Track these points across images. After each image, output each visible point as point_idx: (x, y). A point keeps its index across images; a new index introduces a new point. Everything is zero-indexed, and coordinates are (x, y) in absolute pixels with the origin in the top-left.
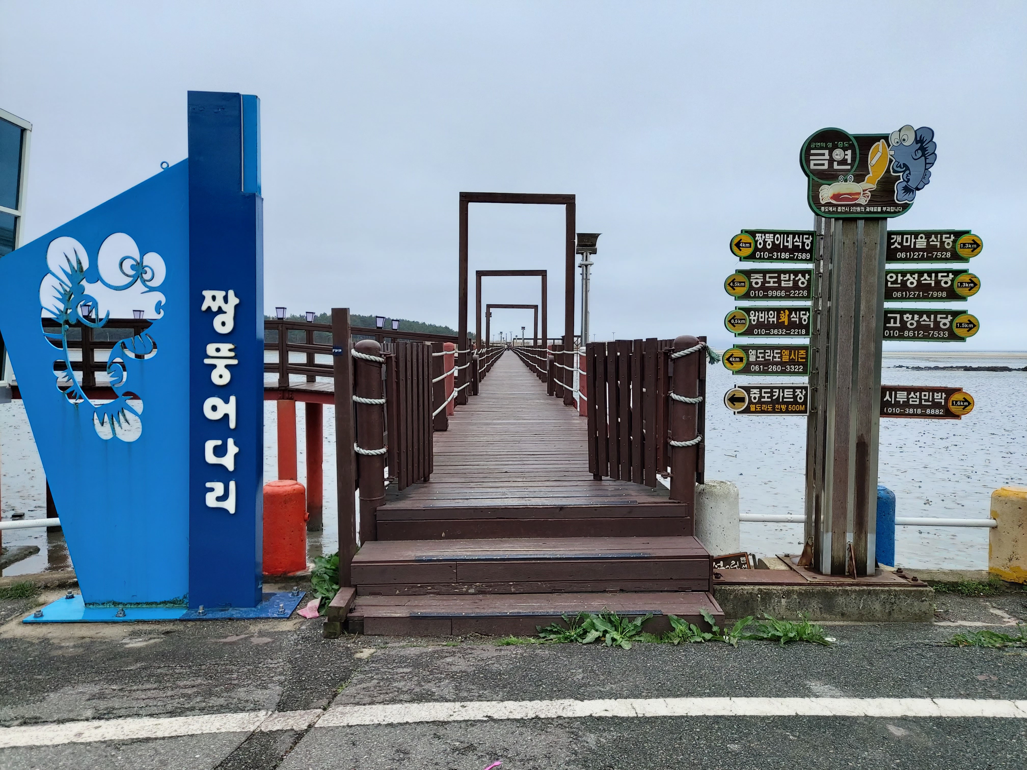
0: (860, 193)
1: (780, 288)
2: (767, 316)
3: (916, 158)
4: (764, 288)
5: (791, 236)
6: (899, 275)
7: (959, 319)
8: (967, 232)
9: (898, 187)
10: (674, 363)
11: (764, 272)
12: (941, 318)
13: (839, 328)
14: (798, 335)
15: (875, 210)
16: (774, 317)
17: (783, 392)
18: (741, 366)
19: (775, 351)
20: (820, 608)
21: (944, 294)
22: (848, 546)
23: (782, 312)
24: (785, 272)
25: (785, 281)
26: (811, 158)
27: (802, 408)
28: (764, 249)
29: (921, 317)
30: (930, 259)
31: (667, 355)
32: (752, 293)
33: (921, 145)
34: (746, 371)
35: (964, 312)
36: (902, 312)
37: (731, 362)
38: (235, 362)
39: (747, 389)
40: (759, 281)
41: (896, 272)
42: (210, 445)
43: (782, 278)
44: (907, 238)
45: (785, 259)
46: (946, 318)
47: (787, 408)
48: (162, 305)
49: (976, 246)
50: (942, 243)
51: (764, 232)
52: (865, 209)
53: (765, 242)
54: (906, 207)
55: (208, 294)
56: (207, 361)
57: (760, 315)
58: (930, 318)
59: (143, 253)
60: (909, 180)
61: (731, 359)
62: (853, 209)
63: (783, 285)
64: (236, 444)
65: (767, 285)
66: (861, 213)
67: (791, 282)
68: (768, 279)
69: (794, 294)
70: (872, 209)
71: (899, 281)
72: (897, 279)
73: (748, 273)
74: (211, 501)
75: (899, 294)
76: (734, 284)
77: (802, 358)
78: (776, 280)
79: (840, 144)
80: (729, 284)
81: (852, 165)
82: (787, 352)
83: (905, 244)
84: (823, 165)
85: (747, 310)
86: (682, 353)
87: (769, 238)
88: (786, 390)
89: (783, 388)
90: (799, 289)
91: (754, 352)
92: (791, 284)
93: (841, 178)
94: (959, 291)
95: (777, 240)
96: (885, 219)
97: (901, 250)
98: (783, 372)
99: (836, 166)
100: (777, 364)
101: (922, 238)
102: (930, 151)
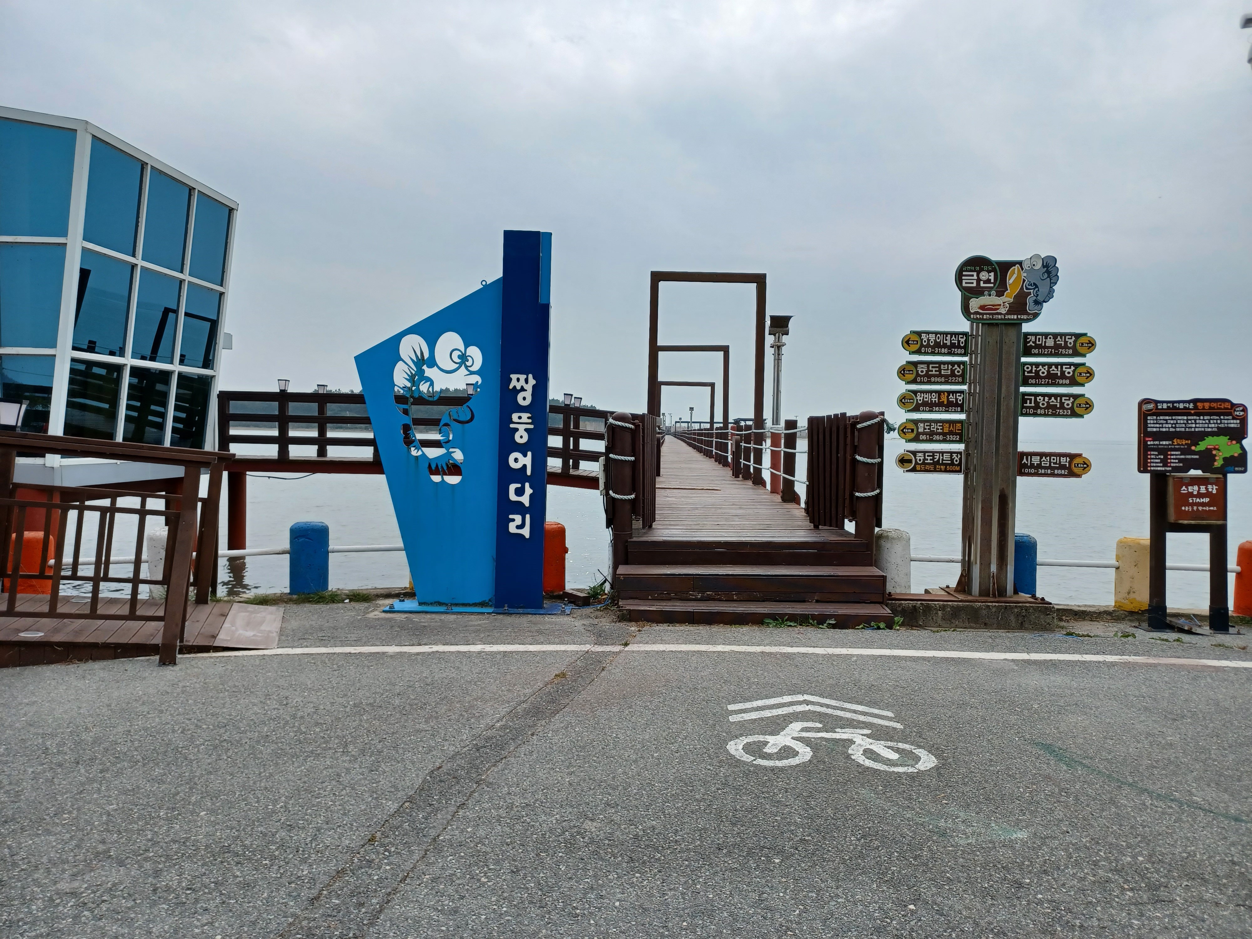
0: (1000, 305)
1: (940, 375)
2: (930, 397)
3: (1042, 278)
4: (928, 375)
5: (949, 336)
6: (1034, 366)
7: (1078, 401)
8: (1085, 334)
9: (1030, 300)
10: (859, 432)
11: (928, 363)
12: (1065, 400)
13: (985, 407)
14: (955, 412)
15: (1012, 318)
16: (936, 398)
17: (943, 456)
18: (912, 436)
19: (938, 424)
20: (968, 619)
21: (1068, 382)
22: (992, 575)
23: (942, 394)
24: (944, 363)
25: (944, 370)
26: (963, 278)
27: (958, 468)
28: (928, 346)
29: (1050, 399)
30: (1057, 355)
31: (854, 425)
32: (919, 379)
33: (1047, 269)
34: (916, 439)
35: (1083, 395)
36: (1036, 395)
37: (904, 433)
38: (532, 427)
39: (914, 453)
40: (924, 370)
41: (1031, 364)
42: (513, 487)
43: (942, 368)
44: (1039, 338)
45: (944, 353)
46: (1069, 400)
47: (946, 468)
48: (479, 384)
49: (1091, 345)
50: (1066, 342)
51: (928, 333)
52: (1005, 317)
53: (929, 340)
54: (1036, 316)
55: (514, 377)
56: (512, 426)
57: (925, 396)
58: (1057, 400)
59: (466, 346)
60: (1038, 295)
61: (904, 430)
62: (996, 317)
63: (942, 373)
64: (531, 487)
65: (930, 373)
66: (1001, 319)
67: (949, 371)
68: (931, 369)
69: (952, 380)
70: (1010, 317)
71: (1034, 371)
72: (1032, 369)
73: (915, 364)
74: (512, 528)
75: (1033, 381)
76: (904, 372)
77: (958, 430)
78: (937, 369)
79: (985, 268)
80: (901, 372)
81: (994, 283)
82: (947, 425)
83: (1037, 343)
84: (973, 283)
85: (915, 392)
86: (865, 424)
87: (932, 337)
88: (945, 454)
89: (943, 453)
90: (955, 376)
91: (922, 425)
92: (949, 372)
93: (986, 293)
94: (1079, 379)
95: (938, 339)
96: (1021, 324)
97: (1035, 347)
98: (944, 441)
99: (982, 284)
100: (939, 434)
101: (1050, 338)
102: (1053, 273)
